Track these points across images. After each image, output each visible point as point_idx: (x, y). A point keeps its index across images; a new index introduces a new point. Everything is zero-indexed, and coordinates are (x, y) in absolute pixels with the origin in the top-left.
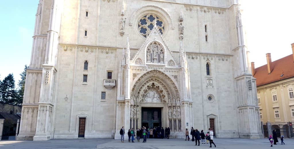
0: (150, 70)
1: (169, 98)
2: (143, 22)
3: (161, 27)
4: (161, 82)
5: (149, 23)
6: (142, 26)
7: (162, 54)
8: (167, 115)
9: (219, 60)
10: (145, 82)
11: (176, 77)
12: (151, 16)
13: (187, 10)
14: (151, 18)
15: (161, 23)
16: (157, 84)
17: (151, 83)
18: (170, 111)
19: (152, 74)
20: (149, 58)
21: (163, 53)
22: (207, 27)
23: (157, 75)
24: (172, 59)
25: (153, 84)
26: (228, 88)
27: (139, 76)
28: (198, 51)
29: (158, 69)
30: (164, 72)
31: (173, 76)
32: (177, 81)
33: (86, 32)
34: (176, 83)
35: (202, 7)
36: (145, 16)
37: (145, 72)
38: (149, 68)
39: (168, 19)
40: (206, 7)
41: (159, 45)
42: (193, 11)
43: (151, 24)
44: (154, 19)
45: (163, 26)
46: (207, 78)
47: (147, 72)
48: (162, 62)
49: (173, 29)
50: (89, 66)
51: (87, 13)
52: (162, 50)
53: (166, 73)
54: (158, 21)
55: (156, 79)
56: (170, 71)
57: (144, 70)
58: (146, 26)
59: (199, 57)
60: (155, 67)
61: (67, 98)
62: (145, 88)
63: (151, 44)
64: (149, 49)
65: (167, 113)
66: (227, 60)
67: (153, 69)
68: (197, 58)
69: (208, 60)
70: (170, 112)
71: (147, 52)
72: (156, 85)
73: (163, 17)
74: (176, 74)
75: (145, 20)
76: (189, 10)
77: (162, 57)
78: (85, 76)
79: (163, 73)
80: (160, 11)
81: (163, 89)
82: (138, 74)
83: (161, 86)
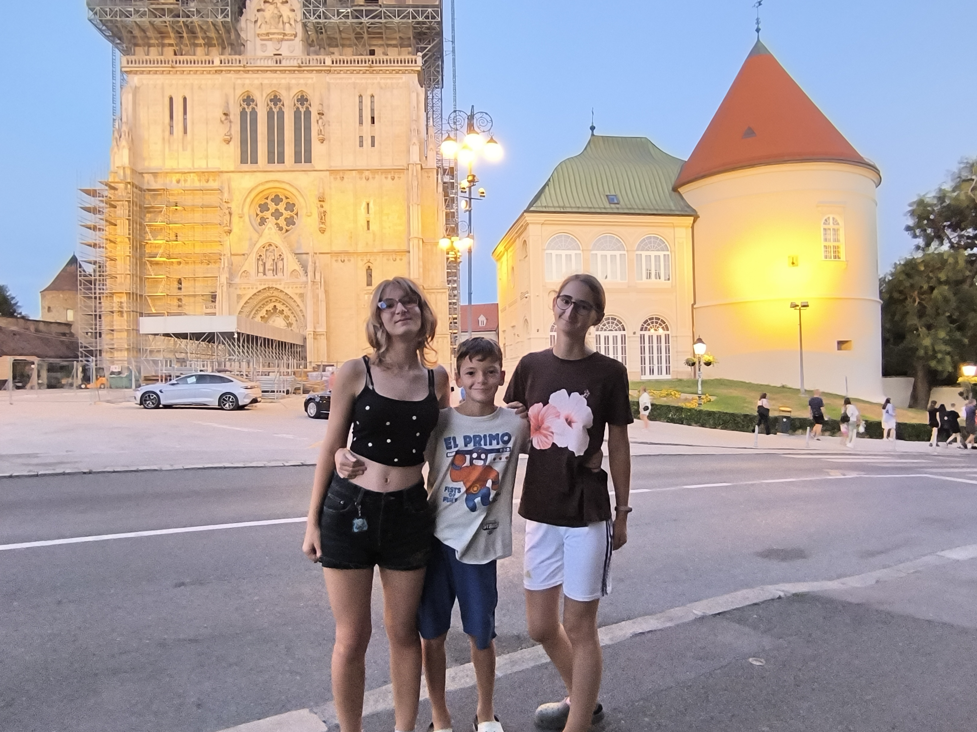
0: (263, 287)
2: (264, 207)
3: (292, 213)
4: (284, 304)
5: (272, 207)
6: (261, 214)
7: (281, 262)
9: (388, 260)
10: (260, 305)
11: (302, 295)
12: (277, 196)
13: (335, 179)
14: (277, 200)
15: (294, 205)
16: (280, 307)
17: (272, 305)
19: (268, 294)
20: (261, 269)
21: (282, 259)
22: (371, 205)
23: (276, 293)
24: (297, 268)
25: (275, 306)
27: (246, 298)
28: (351, 250)
29: (274, 286)
30: (283, 290)
31: (297, 294)
32: (303, 301)
33: (177, 234)
34: (301, 305)
35: (361, 171)
36: (267, 198)
37: (255, 291)
38: (261, 284)
39: (301, 200)
40: (368, 170)
41: (277, 247)
42: (345, 179)
43: (277, 210)
44: (281, 200)
45: (295, 210)
46: (365, 292)
47: (258, 290)
48: (280, 274)
49: (309, 216)
50: (183, 284)
51: (176, 204)
52: (280, 255)
53: (286, 291)
54: (288, 203)
55: (277, 300)
56: (292, 288)
57: (252, 288)
58: (267, 214)
59: (352, 259)
60: (271, 283)
62: (263, 313)
63: (264, 248)
64: (260, 256)
66: (401, 260)
67: (266, 286)
68: (349, 260)
69: (369, 262)
71: (258, 259)
72: (279, 309)
73: (294, 197)
74: (302, 291)
75: (266, 204)
76: (339, 178)
77: (281, 266)
78: (180, 301)
79: (281, 291)
80: (287, 187)
81: (289, 313)
82: (244, 295)
83: (286, 310)
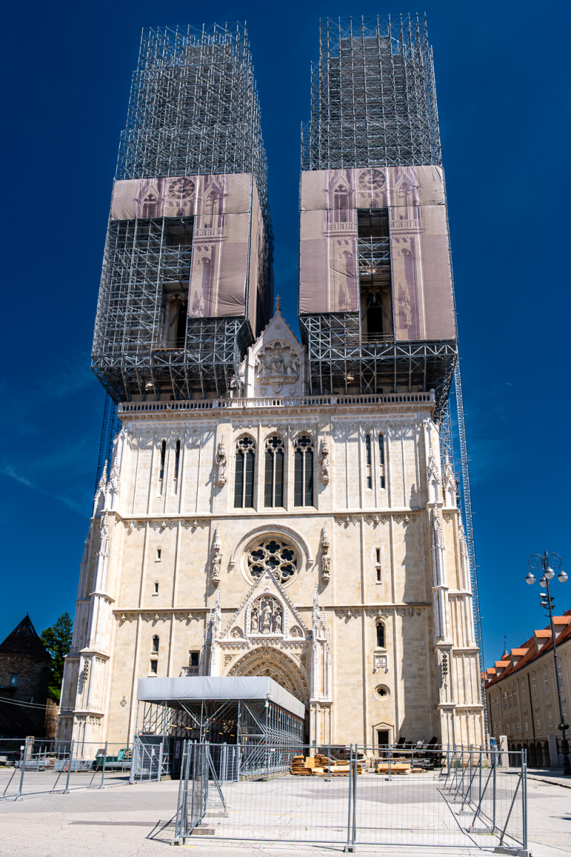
0: (256, 646)
2: (258, 555)
3: (290, 562)
4: (279, 668)
5: (268, 554)
6: (255, 562)
7: (280, 617)
9: (403, 615)
10: (251, 668)
12: (273, 542)
13: (339, 524)
14: (273, 547)
15: (292, 553)
16: (273, 671)
20: (256, 625)
22: (382, 552)
24: (298, 624)
25: (268, 670)
26: (419, 669)
27: (235, 660)
28: (358, 604)
29: (270, 645)
30: (281, 650)
33: (157, 585)
34: (302, 669)
35: (369, 515)
36: (262, 545)
37: (246, 651)
38: (254, 644)
39: (301, 546)
40: (377, 513)
41: (275, 599)
42: (351, 524)
43: (273, 558)
44: (278, 547)
45: (294, 559)
46: (377, 654)
47: (250, 650)
48: (278, 630)
49: (309, 566)
50: (161, 644)
51: (159, 552)
52: (278, 609)
53: (284, 651)
54: (285, 551)
55: (271, 663)
56: (291, 648)
57: (244, 648)
58: (262, 562)
59: (360, 615)
60: (266, 642)
61: (124, 701)
63: (259, 599)
66: (419, 614)
67: (260, 646)
68: (356, 617)
69: (380, 618)
72: (272, 674)
73: (293, 544)
74: (303, 651)
75: (261, 551)
76: (344, 524)
77: (279, 622)
78: (154, 663)
79: (279, 652)
80: (286, 532)
82: (235, 655)
83: (281, 675)
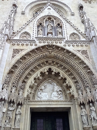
1: (78, 89)
4: (61, 66)
8: (79, 123)
10: (35, 65)
16: (55, 69)
17: (47, 67)
18: (84, 112)
20: (41, 32)
21: (61, 27)
27: (23, 53)
30: (64, 47)
31: (79, 51)
32: (88, 58)
34: (86, 61)
38: (40, 43)
39: (66, 8)
41: (55, 19)
47: (36, 47)
52: (59, 24)
55: (53, 62)
56: (73, 46)
57: (31, 45)
60: (50, 41)
62: (37, 74)
63: (44, 19)
64: (41, 24)
65: (78, 117)
70: (83, 114)
79: (62, 49)
82: (22, 50)
83: (62, 72)
